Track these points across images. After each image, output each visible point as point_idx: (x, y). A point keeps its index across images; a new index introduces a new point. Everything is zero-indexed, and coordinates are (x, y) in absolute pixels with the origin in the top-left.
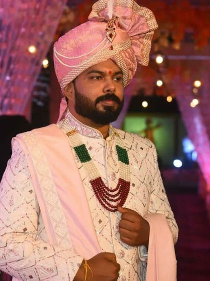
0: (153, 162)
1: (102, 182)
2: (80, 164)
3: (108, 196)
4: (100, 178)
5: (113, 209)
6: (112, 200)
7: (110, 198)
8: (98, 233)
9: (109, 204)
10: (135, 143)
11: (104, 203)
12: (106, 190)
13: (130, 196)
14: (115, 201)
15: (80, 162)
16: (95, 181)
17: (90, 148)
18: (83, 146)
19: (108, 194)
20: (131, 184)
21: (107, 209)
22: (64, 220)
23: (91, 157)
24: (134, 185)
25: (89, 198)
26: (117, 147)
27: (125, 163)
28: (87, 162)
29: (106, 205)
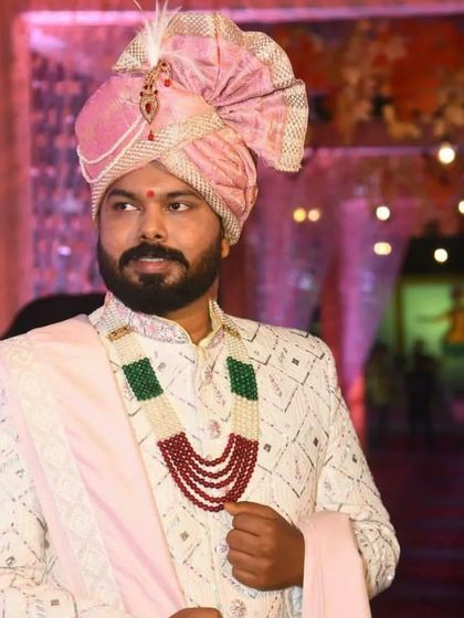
0: (324, 392)
1: (188, 445)
2: (135, 404)
3: (201, 476)
4: (183, 435)
5: (215, 505)
6: (211, 485)
7: (207, 479)
8: (179, 561)
9: (203, 494)
10: (279, 348)
11: (192, 492)
12: (197, 462)
13: (257, 473)
14: (218, 486)
15: (136, 398)
16: (170, 441)
17: (162, 366)
18: (145, 363)
19: (200, 471)
20: (261, 447)
21: (201, 505)
22: (98, 537)
23: (163, 387)
24: (268, 447)
25: (154, 482)
26: (230, 360)
27: (248, 397)
28: (153, 400)
29: (197, 497)
